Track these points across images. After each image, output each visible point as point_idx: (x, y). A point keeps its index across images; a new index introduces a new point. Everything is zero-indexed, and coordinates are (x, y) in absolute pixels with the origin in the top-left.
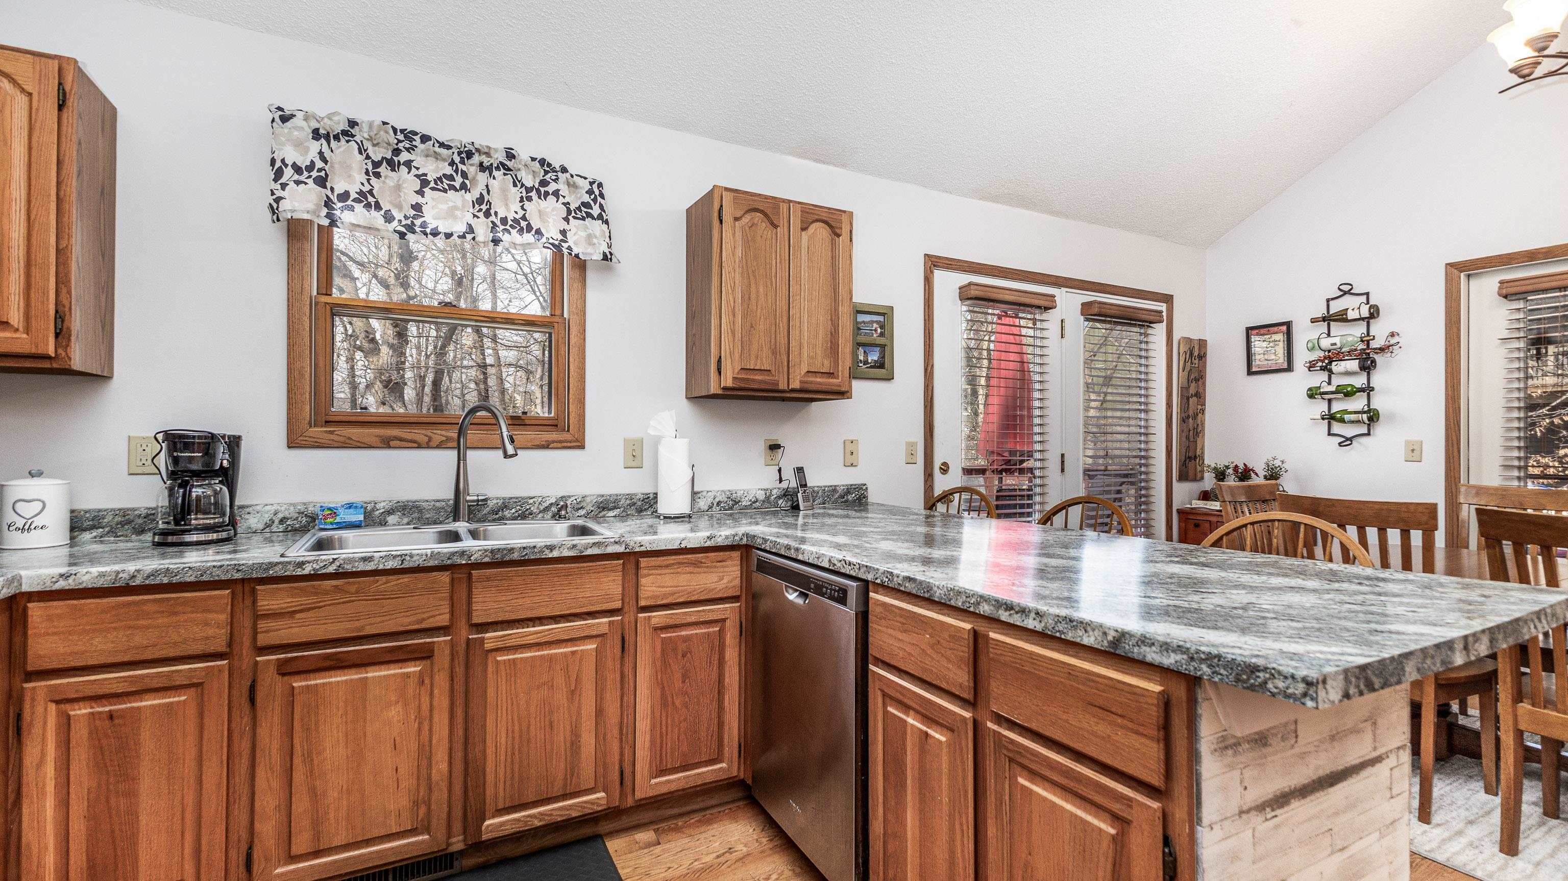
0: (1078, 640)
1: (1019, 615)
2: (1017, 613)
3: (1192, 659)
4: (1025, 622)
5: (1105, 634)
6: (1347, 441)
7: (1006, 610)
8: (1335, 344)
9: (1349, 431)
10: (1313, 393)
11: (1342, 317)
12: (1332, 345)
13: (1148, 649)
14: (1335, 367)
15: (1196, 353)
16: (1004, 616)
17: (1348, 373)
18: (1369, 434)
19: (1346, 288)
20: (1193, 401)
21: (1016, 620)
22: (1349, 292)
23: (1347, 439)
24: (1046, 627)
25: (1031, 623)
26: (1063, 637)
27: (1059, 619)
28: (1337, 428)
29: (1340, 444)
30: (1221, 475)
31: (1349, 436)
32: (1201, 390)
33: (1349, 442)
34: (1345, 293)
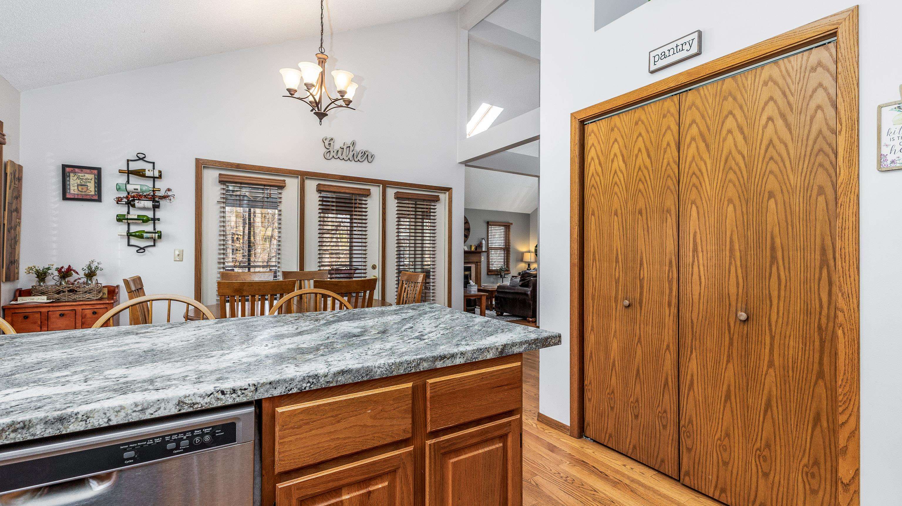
0: (485, 358)
1: (450, 359)
2: (448, 359)
3: (530, 344)
4: (454, 362)
5: (497, 349)
6: (141, 250)
7: (440, 360)
8: (137, 189)
9: (142, 243)
10: (120, 219)
11: (140, 174)
12: (135, 189)
13: (515, 348)
14: (137, 203)
15: (17, 176)
16: (439, 365)
17: (144, 209)
18: (154, 245)
19: (141, 156)
20: (14, 214)
21: (449, 363)
22: (142, 159)
23: (141, 248)
24: (467, 359)
25: (458, 361)
26: (477, 360)
27: (474, 352)
28: (133, 241)
29: (137, 251)
30: (42, 275)
31: (142, 247)
32: (18, 207)
33: (142, 251)
34: (140, 159)
